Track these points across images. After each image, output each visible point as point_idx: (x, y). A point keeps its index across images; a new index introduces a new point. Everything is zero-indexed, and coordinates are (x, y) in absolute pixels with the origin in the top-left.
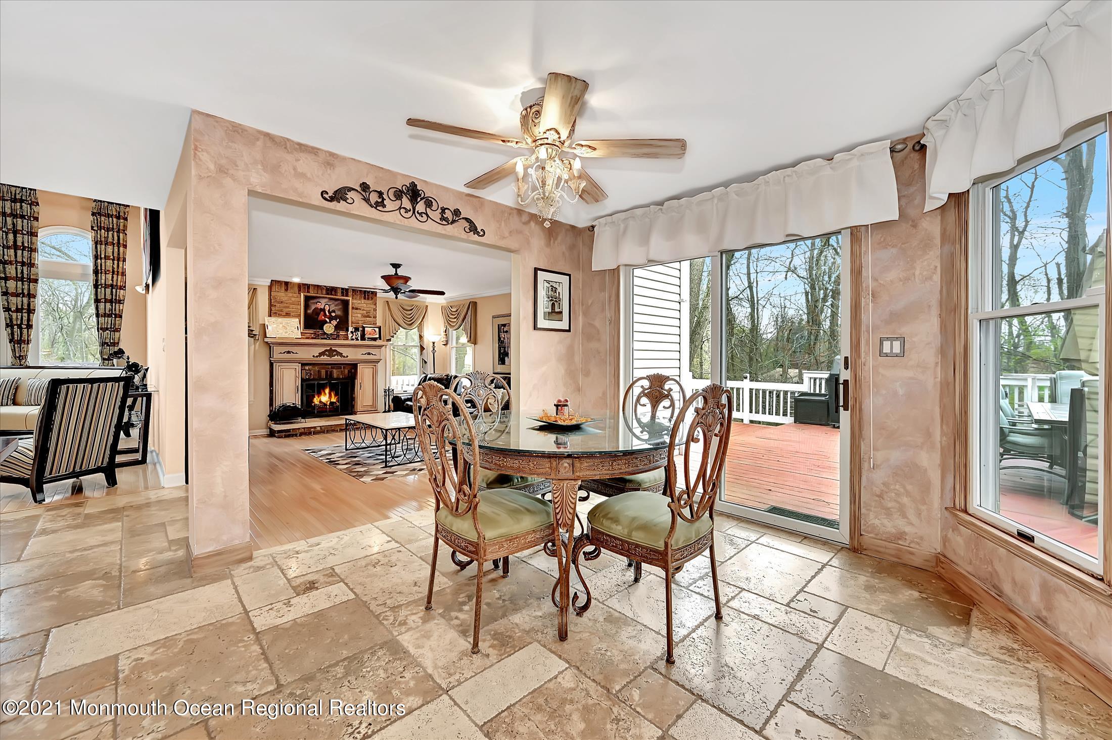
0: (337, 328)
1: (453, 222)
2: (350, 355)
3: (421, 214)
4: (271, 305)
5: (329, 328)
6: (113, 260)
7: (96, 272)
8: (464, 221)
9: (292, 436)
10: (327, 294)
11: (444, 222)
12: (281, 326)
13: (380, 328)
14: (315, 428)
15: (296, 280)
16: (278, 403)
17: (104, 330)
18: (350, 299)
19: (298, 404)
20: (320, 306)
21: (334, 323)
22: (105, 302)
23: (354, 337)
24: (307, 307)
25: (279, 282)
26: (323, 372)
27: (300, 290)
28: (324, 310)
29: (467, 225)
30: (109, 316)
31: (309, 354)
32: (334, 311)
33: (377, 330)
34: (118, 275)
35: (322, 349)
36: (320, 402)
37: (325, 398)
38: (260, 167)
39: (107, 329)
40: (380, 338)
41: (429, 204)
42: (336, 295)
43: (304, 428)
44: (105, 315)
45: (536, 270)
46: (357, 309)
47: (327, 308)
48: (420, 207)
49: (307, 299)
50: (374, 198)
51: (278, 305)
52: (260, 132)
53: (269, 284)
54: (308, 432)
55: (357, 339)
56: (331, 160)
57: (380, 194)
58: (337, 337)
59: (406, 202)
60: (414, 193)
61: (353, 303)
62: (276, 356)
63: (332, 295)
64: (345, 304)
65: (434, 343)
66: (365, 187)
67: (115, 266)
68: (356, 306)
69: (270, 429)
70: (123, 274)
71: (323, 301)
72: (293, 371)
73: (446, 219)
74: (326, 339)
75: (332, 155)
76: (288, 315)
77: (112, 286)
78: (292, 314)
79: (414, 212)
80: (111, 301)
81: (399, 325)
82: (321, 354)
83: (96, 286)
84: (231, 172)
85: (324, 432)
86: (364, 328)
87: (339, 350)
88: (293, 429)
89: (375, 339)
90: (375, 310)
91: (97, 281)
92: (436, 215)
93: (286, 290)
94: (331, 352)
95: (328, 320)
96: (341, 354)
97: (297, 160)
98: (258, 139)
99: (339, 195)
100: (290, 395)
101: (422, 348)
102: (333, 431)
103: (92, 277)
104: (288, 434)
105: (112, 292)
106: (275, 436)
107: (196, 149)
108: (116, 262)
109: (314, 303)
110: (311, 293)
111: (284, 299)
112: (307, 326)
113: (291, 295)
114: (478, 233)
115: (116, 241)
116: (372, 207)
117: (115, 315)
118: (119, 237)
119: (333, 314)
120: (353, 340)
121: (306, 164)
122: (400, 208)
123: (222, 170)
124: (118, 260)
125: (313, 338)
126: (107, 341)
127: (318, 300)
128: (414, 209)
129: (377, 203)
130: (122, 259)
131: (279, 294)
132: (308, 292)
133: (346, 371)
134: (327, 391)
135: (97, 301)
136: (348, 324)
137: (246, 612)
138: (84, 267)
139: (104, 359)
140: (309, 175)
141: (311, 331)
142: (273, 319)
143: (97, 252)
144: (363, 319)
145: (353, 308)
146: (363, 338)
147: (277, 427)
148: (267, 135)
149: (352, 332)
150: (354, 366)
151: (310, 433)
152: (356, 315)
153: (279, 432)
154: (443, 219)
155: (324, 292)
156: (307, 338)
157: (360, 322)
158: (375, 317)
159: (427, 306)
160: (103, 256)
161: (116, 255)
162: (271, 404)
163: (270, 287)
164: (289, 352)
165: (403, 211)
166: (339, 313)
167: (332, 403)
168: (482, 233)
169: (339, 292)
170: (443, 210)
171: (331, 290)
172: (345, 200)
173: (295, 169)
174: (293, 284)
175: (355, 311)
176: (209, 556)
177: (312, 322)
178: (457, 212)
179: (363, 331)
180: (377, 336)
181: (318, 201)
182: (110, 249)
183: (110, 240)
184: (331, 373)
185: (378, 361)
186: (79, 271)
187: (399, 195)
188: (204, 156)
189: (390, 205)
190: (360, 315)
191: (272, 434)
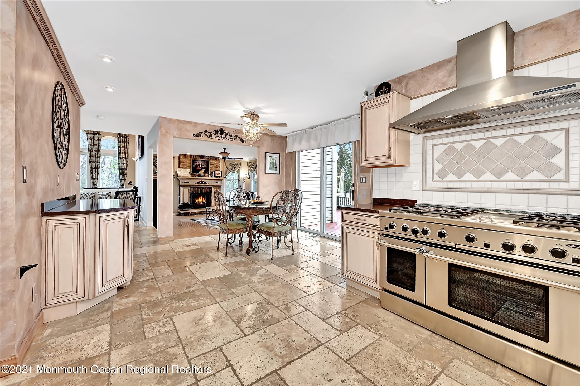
0: (205, 172)
1: (235, 139)
2: (210, 183)
3: (224, 138)
4: (179, 164)
5: (201, 172)
6: (124, 148)
7: (119, 153)
8: (239, 138)
9: (187, 215)
10: (201, 159)
11: (232, 140)
12: (183, 172)
13: (221, 172)
14: (196, 212)
15: (189, 154)
16: (182, 202)
17: (121, 174)
18: (210, 160)
19: (190, 203)
20: (198, 163)
21: (203, 170)
22: (122, 164)
23: (211, 176)
24: (193, 164)
25: (183, 154)
26: (199, 190)
27: (190, 158)
28: (199, 165)
29: (240, 140)
30: (123, 169)
31: (194, 183)
32: (203, 166)
33: (220, 173)
34: (126, 154)
35: (199, 181)
36: (199, 202)
37: (200, 200)
38: (176, 130)
39: (122, 174)
40: (221, 176)
41: (226, 134)
42: (204, 159)
43: (192, 212)
44: (122, 169)
45: (266, 153)
46: (212, 164)
47: (201, 164)
48: (224, 135)
49: (193, 161)
50: (209, 134)
51: (182, 164)
52: (176, 120)
53: (179, 155)
54: (193, 214)
55: (212, 177)
56: (196, 125)
57: (211, 133)
58: (204, 176)
59: (219, 135)
60: (221, 131)
61: (211, 162)
62: (181, 184)
63: (202, 159)
64: (208, 162)
65: (244, 178)
66: (206, 131)
67: (125, 150)
68: (212, 163)
69: (179, 212)
70: (128, 153)
71: (199, 162)
72: (188, 190)
73: (232, 139)
74: (200, 177)
75: (196, 123)
76: (186, 167)
77: (124, 158)
78: (187, 167)
79: (221, 137)
80: (124, 164)
81: (229, 171)
82: (198, 183)
83: (119, 158)
84: (169, 132)
85: (199, 214)
86: (215, 172)
87: (205, 181)
88: (187, 213)
89: (219, 177)
90: (220, 165)
91: (119, 156)
92: (229, 138)
93: (185, 158)
94: (202, 182)
95: (201, 169)
96: (206, 183)
97: (186, 126)
98: (176, 122)
99: (198, 135)
100: (186, 199)
101: (239, 180)
102: (203, 214)
103: (117, 155)
104: (186, 214)
105: (124, 160)
106: (181, 215)
107: (160, 127)
108: (125, 149)
109: (196, 162)
110: (194, 158)
111: (184, 161)
112: (193, 172)
113: (187, 159)
114: (244, 142)
115: (125, 141)
116: (208, 137)
117: (125, 169)
118: (126, 139)
119: (203, 167)
120: (211, 177)
121: (189, 127)
122: (217, 137)
123: (167, 132)
124: (126, 148)
125: (195, 177)
126: (122, 178)
127: (197, 161)
128: (222, 136)
129: (210, 136)
130: (127, 148)
131: (182, 159)
132: (193, 158)
133: (208, 190)
134: (201, 197)
135: (119, 164)
136: (209, 171)
137: (173, 249)
138: (115, 151)
139: (121, 185)
140: (190, 130)
141: (194, 174)
142: (180, 169)
143: (119, 145)
144: (215, 168)
145: (211, 164)
146: (215, 176)
147: (182, 212)
148: (178, 120)
149: (210, 174)
150: (211, 188)
151: (194, 215)
152: (212, 167)
153: (182, 213)
154: (231, 138)
155: (200, 158)
156: (193, 177)
157: (214, 170)
158: (219, 168)
159: (241, 162)
160: (121, 147)
161: (125, 146)
162: (179, 203)
163: (179, 157)
164: (186, 182)
165: (218, 137)
166: (205, 166)
167: (203, 202)
168: (245, 142)
169: (205, 158)
170: (231, 136)
171: (202, 157)
172: (200, 136)
173: (186, 129)
174: (188, 155)
175: (211, 165)
176: (163, 238)
177: (195, 170)
178: (236, 136)
179: (215, 173)
180: (220, 175)
181: (192, 137)
182: (123, 144)
183: (123, 141)
184: (202, 190)
185: (220, 186)
186: (113, 153)
187: (216, 133)
188: (162, 129)
189: (214, 136)
190: (213, 167)
191: (180, 214)
